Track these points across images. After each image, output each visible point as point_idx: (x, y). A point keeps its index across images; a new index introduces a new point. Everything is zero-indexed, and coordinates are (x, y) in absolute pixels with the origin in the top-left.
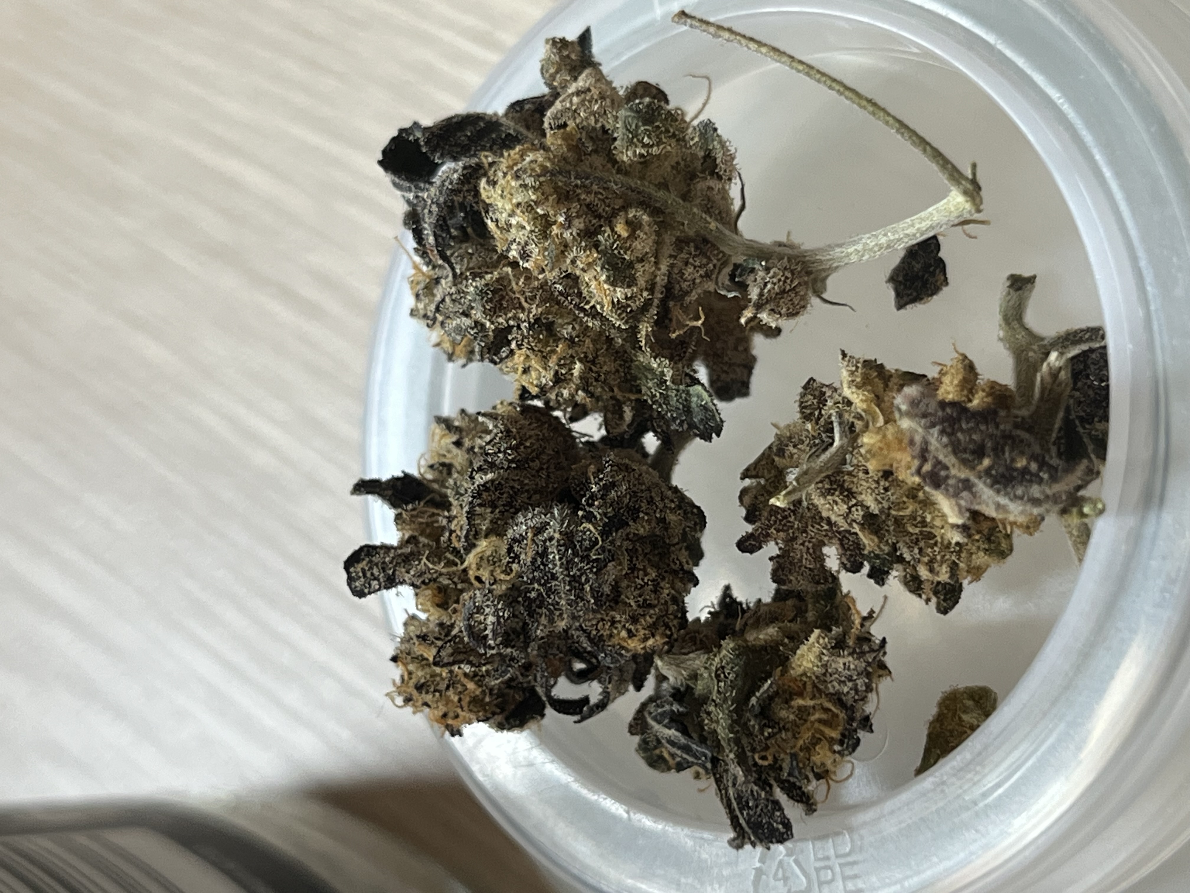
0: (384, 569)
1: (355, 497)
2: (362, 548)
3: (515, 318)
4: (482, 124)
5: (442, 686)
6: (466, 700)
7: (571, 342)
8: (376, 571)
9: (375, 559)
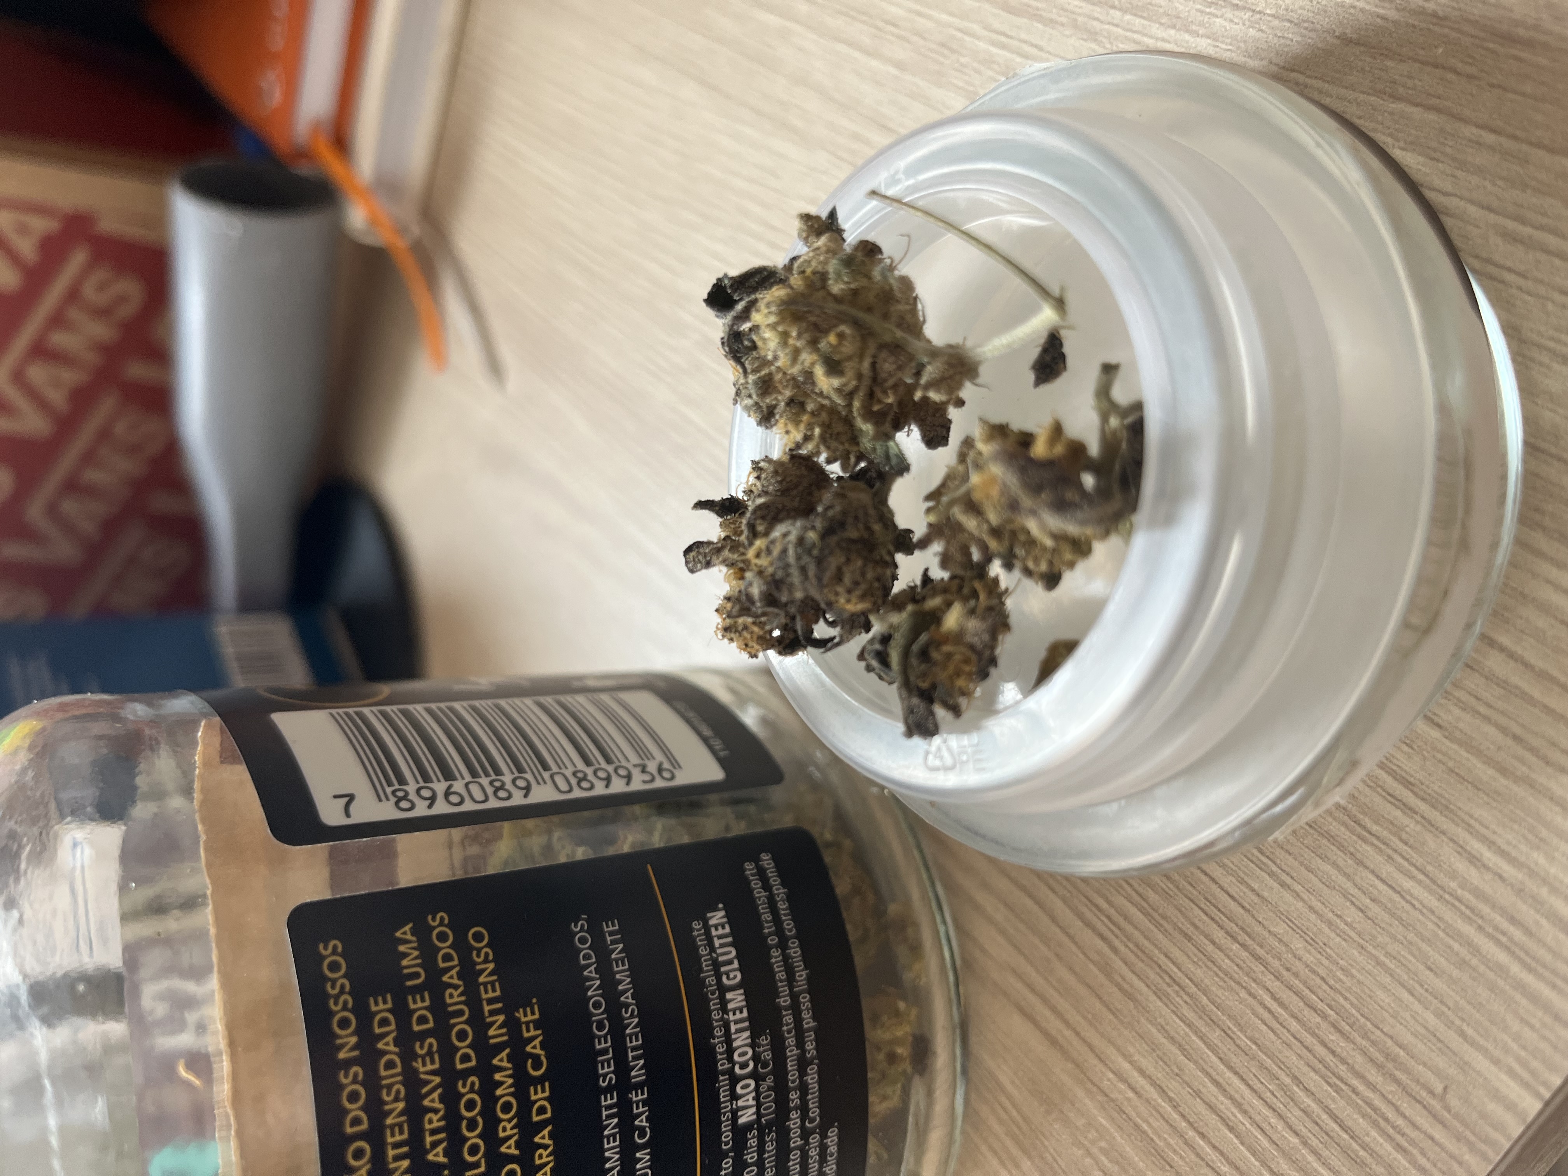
0: (705, 557)
1: (694, 511)
2: (694, 543)
3: (776, 399)
4: (765, 273)
5: (740, 628)
6: (755, 637)
7: (813, 414)
8: (700, 557)
9: (701, 550)
